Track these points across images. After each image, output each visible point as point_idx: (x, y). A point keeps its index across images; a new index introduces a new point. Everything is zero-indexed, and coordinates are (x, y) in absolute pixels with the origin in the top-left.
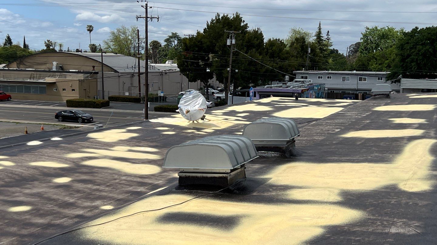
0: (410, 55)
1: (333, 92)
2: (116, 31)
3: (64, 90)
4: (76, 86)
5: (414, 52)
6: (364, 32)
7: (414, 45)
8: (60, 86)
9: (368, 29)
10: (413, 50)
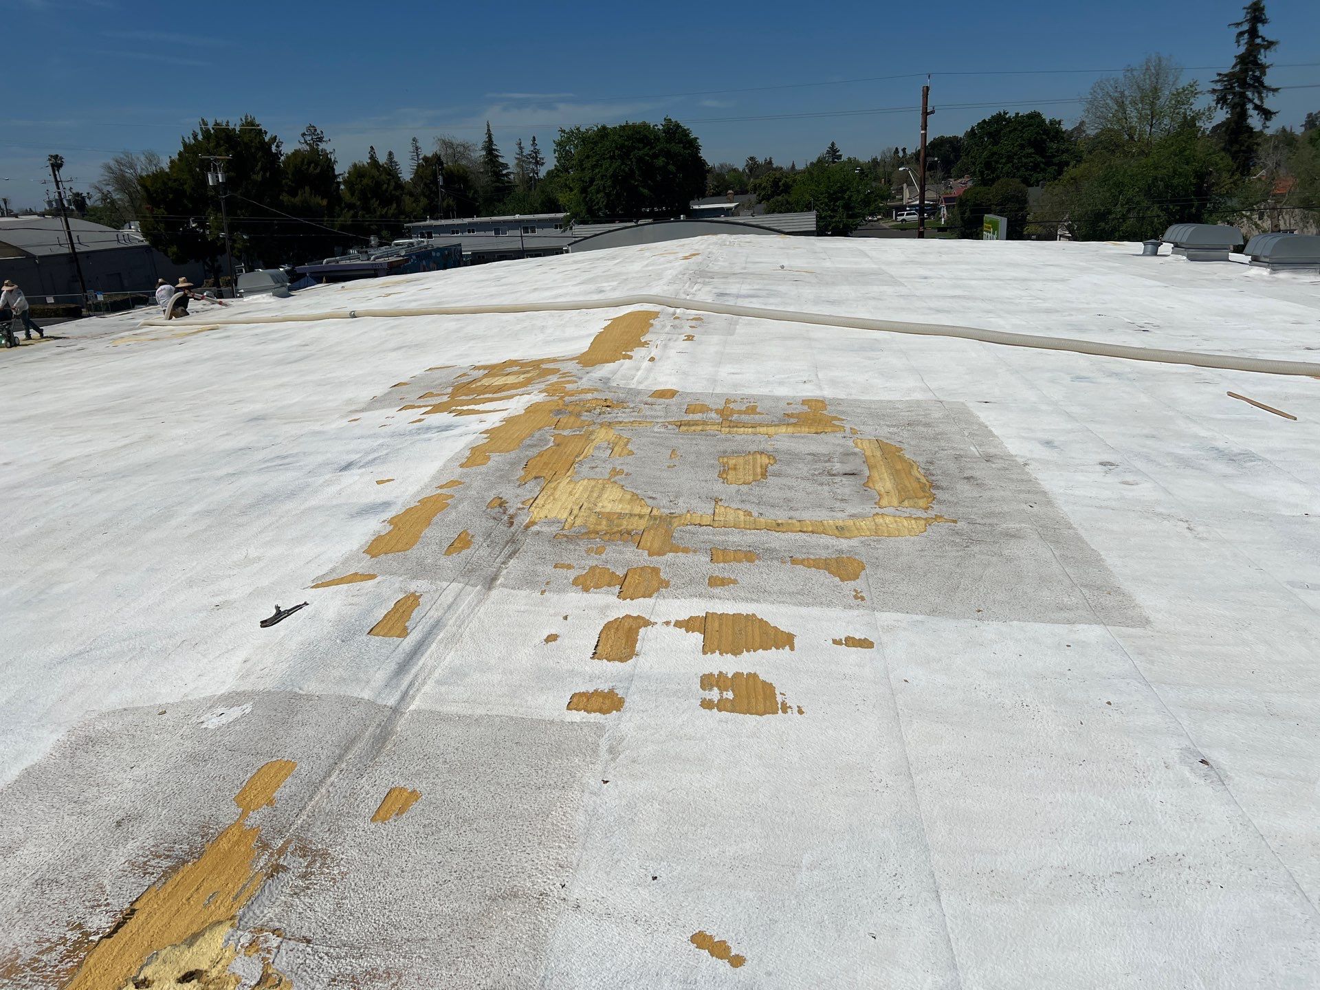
0: (594, 180)
1: (483, 256)
2: (112, 163)
6: (558, 138)
9: (563, 131)
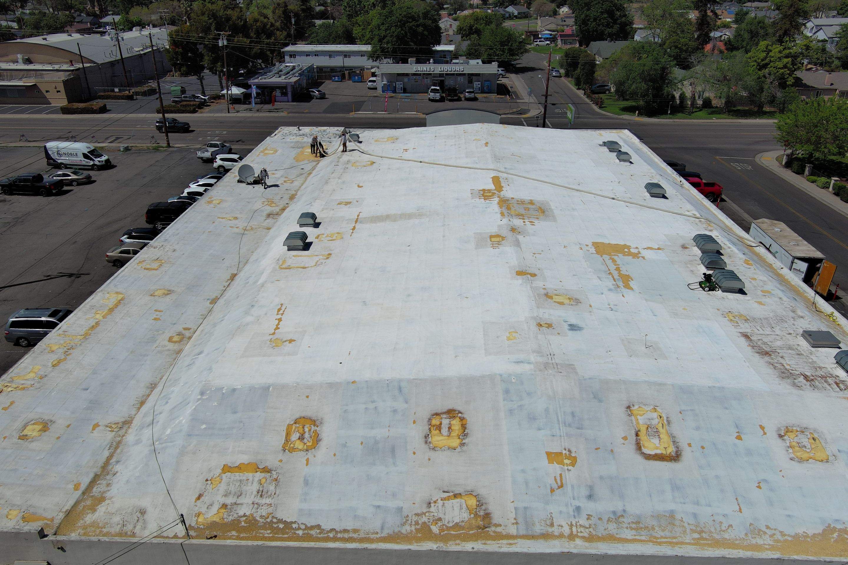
0: (386, 37)
1: (322, 69)
3: (47, 92)
4: (61, 87)
5: (389, 33)
7: (388, 27)
8: (43, 88)
10: (388, 32)
